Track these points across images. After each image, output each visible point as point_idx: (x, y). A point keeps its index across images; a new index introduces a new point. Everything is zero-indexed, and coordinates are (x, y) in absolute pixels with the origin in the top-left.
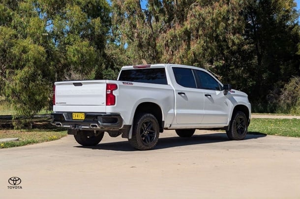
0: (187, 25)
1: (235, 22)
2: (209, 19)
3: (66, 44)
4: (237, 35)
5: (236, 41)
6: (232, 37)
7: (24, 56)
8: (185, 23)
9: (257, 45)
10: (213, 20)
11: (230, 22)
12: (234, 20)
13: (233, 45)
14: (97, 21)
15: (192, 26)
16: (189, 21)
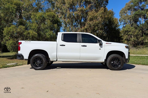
0: (86, 27)
1: (101, 26)
2: (92, 25)
3: (45, 32)
4: (101, 30)
5: (101, 32)
6: (100, 31)
7: (28, 35)
8: (85, 27)
9: (107, 34)
10: (93, 25)
11: (99, 26)
12: (100, 26)
13: (100, 34)
14: (56, 25)
15: (87, 27)
16: (86, 26)
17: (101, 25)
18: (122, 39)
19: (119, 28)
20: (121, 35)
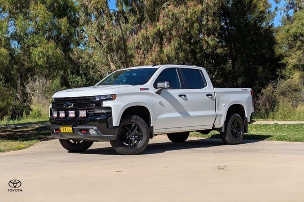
0: (160, 26)
1: (210, 23)
2: (182, 19)
3: (30, 46)
4: (212, 36)
5: (211, 43)
6: (206, 39)
8: (157, 24)
9: (231, 48)
10: (187, 20)
11: (204, 23)
12: (208, 21)
13: (207, 48)
14: (64, 22)
15: (165, 26)
16: (161, 21)
17: (210, 19)
18: (284, 66)
19: (273, 24)
20: (279, 51)
